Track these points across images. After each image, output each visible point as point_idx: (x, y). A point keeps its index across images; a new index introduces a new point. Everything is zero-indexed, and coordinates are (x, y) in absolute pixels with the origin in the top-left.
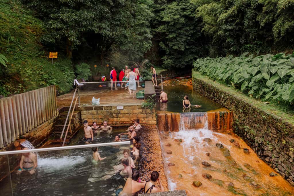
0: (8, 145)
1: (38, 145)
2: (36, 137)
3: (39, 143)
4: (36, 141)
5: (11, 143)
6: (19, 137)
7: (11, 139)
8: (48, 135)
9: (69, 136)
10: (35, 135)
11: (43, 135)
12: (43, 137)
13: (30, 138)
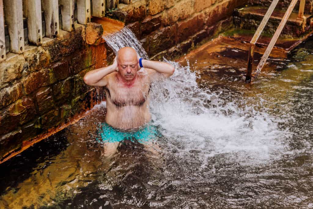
0: (62, 34)
1: (173, 49)
2: (170, 19)
3: (180, 42)
4: (165, 32)
5: (70, 29)
6: (103, 8)
7: (72, 13)
8: (215, 19)
9: (290, 38)
10: (167, 9)
11: (196, 15)
12: (198, 24)
13: (148, 19)
